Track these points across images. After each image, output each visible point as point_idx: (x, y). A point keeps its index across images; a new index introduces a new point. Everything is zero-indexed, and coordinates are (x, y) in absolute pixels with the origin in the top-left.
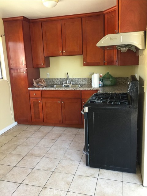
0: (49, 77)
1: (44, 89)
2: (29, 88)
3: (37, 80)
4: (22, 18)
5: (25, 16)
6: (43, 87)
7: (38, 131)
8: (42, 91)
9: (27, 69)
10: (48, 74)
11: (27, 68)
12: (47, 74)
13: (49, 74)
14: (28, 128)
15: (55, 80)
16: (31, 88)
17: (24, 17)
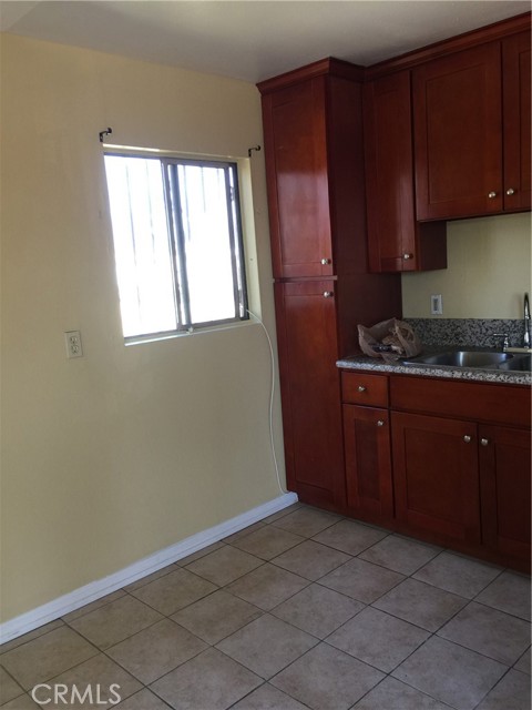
0: (440, 313)
1: (398, 369)
2: (340, 359)
3: (378, 326)
4: (327, 65)
5: (339, 55)
6: (401, 361)
7: (364, 556)
8: (390, 376)
9: (335, 282)
10: (436, 301)
11: (335, 278)
12: (433, 297)
13: (440, 298)
14: (329, 531)
15: (466, 327)
16: (348, 360)
17: (332, 60)
